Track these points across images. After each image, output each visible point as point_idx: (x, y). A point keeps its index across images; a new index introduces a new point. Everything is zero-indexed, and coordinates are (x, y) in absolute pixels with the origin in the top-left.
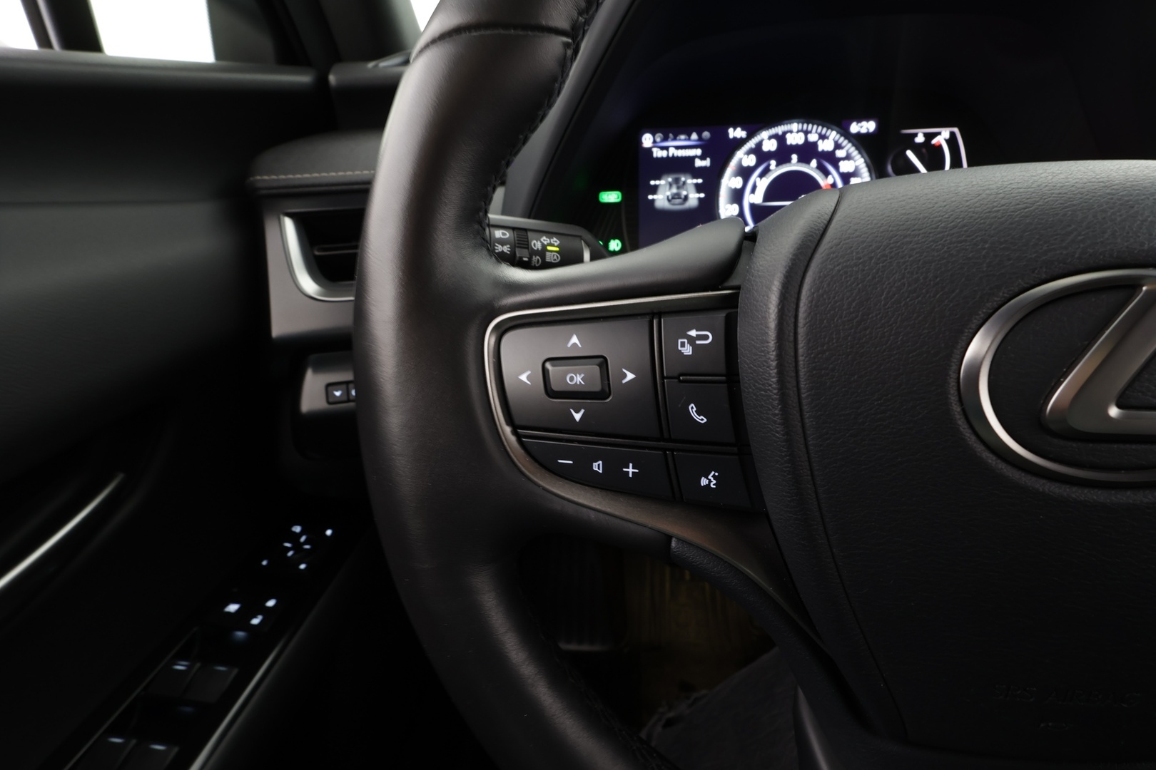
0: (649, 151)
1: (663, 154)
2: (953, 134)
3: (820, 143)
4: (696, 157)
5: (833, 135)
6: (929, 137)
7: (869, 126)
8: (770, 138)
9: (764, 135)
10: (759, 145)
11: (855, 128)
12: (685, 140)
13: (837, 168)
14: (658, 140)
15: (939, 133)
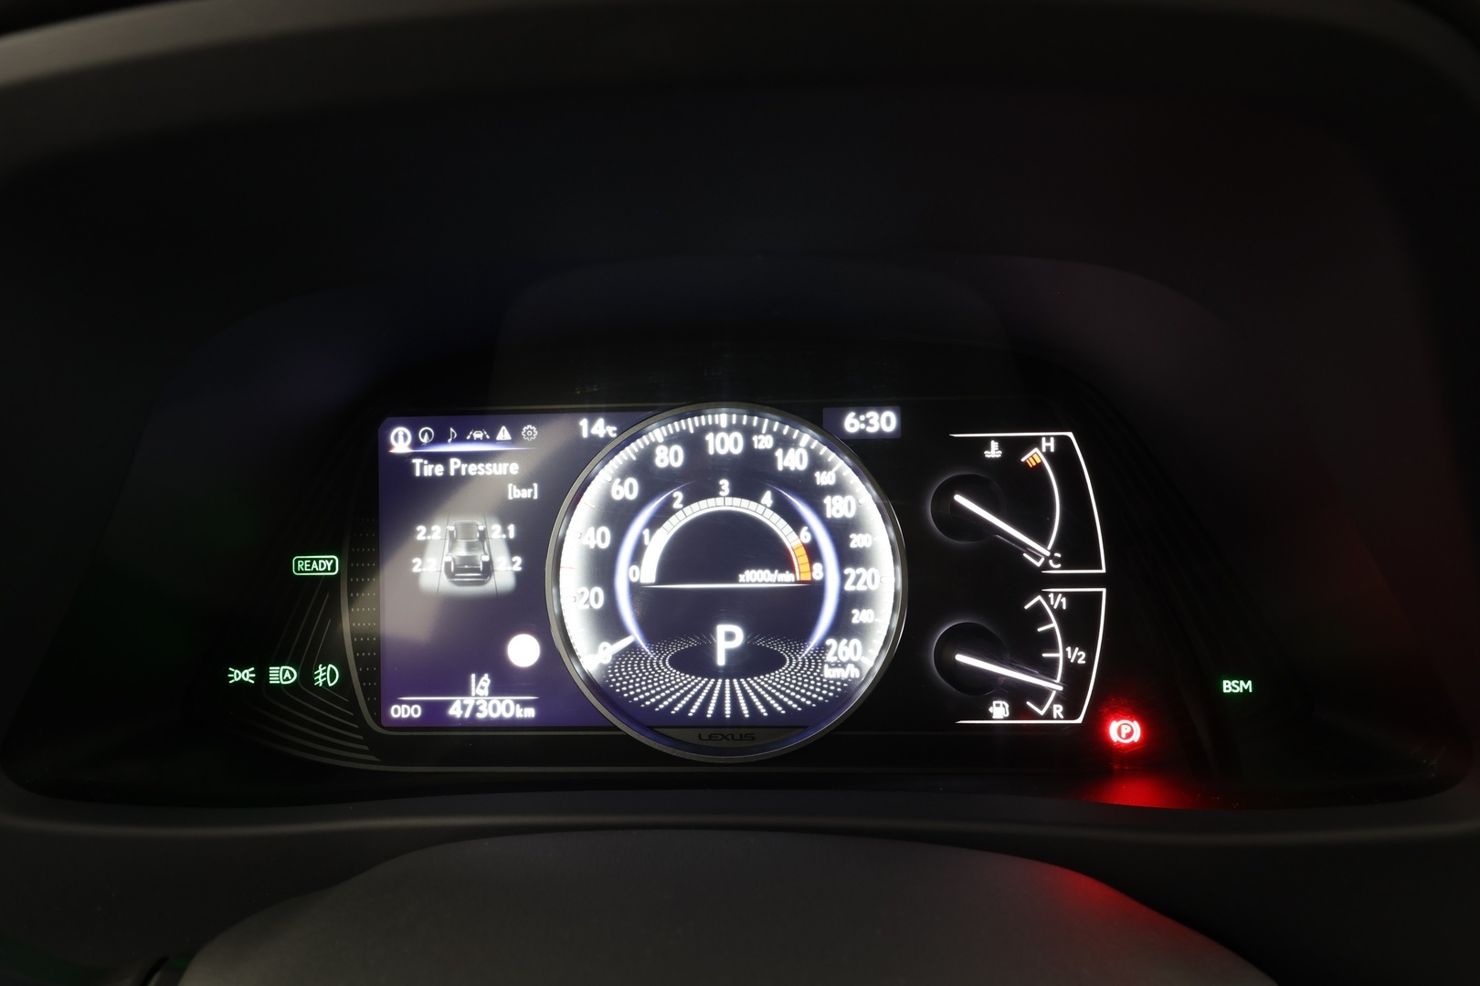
0: (404, 462)
1: (439, 470)
2: (1063, 443)
3: (779, 453)
4: (508, 478)
5: (807, 438)
6: (1014, 449)
7: (883, 422)
8: (669, 441)
9: (657, 433)
10: (648, 455)
11: (852, 423)
12: (484, 440)
13: (819, 510)
14: (425, 440)
15: (1036, 442)
